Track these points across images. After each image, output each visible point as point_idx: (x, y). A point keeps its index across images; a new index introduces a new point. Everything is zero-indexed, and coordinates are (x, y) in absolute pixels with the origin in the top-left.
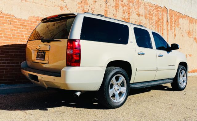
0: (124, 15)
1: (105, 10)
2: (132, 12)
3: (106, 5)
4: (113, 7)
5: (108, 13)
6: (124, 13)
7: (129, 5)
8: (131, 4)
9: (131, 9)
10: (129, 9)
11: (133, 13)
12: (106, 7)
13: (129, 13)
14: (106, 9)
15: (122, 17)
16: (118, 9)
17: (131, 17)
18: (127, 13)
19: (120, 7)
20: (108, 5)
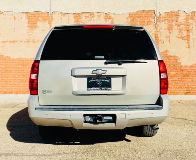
0: (180, 34)
1: (155, 34)
2: (192, 29)
3: (156, 29)
4: (165, 29)
5: (159, 36)
6: (180, 31)
7: (188, 22)
8: (190, 21)
9: (191, 26)
10: (188, 27)
11: (194, 29)
12: (156, 31)
13: (188, 31)
14: (157, 33)
15: (178, 36)
16: (172, 29)
17: (191, 34)
18: (186, 31)
19: (175, 27)
20: (158, 29)
